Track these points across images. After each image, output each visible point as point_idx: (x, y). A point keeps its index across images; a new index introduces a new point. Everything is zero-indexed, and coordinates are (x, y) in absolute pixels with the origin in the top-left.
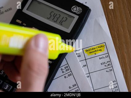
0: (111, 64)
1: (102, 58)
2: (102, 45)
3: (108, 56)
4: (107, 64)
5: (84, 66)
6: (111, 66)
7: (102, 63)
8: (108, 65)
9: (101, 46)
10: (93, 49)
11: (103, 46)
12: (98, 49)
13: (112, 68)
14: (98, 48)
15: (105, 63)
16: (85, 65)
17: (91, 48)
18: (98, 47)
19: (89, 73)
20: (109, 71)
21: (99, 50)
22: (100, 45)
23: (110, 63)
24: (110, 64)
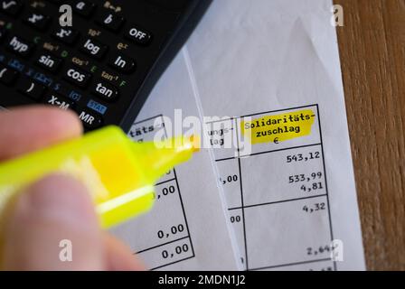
0: (323, 185)
1: (298, 158)
2: (305, 112)
3: (320, 155)
4: (313, 181)
5: (230, 179)
6: (323, 191)
7: (294, 178)
8: (315, 185)
9: (302, 116)
10: (269, 122)
11: (308, 117)
12: (289, 124)
13: (324, 199)
14: (288, 120)
15: (303, 176)
16: (235, 178)
17: (266, 117)
18: (291, 118)
19: (243, 207)
20: (314, 208)
21: (292, 129)
22: (297, 112)
23: (322, 180)
24: (321, 183)
